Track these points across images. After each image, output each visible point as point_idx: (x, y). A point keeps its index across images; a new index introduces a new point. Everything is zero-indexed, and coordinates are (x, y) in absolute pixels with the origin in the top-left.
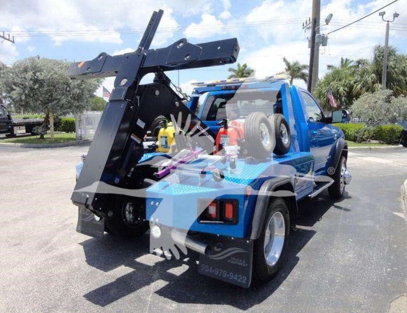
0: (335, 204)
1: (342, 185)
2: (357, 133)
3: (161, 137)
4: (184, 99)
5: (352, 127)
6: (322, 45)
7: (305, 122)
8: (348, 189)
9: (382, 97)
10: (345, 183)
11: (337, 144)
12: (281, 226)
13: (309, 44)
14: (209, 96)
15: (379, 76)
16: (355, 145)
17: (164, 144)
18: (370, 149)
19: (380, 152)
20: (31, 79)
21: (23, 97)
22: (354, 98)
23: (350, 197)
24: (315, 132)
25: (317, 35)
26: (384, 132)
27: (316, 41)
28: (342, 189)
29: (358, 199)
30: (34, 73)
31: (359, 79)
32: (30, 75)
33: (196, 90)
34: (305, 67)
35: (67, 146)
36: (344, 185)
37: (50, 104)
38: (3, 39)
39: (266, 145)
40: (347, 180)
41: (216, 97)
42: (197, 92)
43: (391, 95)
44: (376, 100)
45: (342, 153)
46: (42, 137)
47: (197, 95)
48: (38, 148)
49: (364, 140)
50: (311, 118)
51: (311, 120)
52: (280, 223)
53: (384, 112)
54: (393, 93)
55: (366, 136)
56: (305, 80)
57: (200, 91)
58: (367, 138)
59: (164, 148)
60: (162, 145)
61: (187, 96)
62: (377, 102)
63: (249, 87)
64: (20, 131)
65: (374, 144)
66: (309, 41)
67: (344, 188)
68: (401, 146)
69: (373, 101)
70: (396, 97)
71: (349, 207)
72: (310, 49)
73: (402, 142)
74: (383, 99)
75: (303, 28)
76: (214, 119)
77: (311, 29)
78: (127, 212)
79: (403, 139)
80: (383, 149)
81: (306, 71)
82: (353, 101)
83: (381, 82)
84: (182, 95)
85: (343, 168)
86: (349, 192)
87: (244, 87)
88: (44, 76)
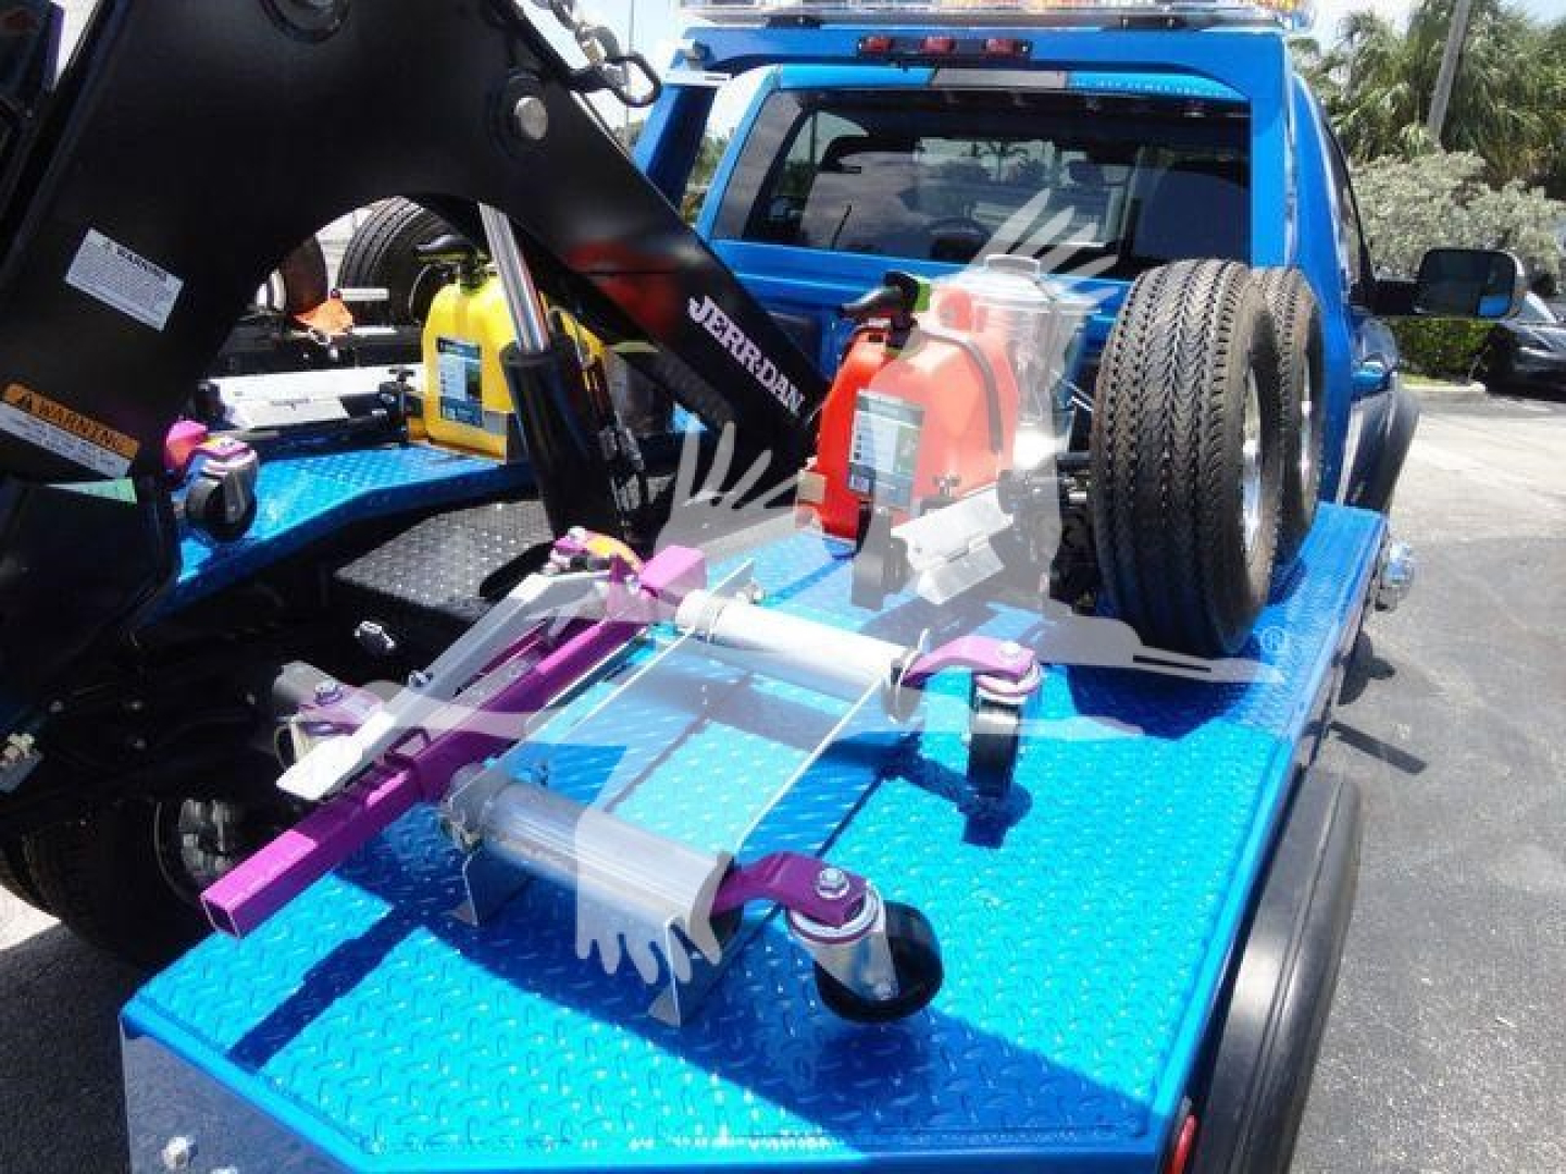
3: (442, 345)
4: (591, 80)
10: (1379, 606)
14: (774, 90)
15: (1423, 92)
17: (460, 393)
33: (697, 46)
40: (1390, 591)
41: (815, 101)
42: (704, 57)
43: (1474, 179)
47: (699, 78)
54: (1483, 169)
57: (721, 55)
59: (459, 419)
60: (445, 402)
61: (616, 59)
63: (1036, 56)
68: (1478, 387)
70: (1497, 186)
73: (1482, 371)
78: (189, 840)
79: (1485, 359)
83: (1424, 120)
84: (580, 38)
87: (1006, 49)
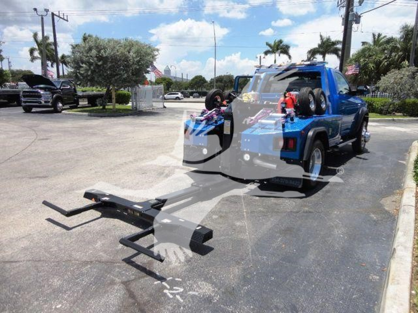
0: (357, 156)
1: (363, 142)
2: (383, 106)
5: (378, 101)
6: (356, 23)
7: (336, 94)
8: (368, 146)
9: (407, 73)
10: (365, 142)
11: (360, 111)
12: (319, 158)
13: (343, 22)
15: (408, 53)
16: (381, 117)
18: (393, 120)
19: (402, 123)
20: (96, 57)
21: (89, 73)
22: (382, 75)
23: (369, 152)
24: (343, 101)
25: (351, 13)
26: (407, 105)
27: (350, 19)
28: (363, 146)
29: (374, 153)
30: (99, 52)
31: (388, 56)
32: (94, 52)
34: (338, 42)
35: (127, 115)
36: (364, 143)
37: (113, 79)
38: (59, 18)
39: (312, 108)
40: (367, 139)
43: (416, 72)
44: (402, 76)
45: (364, 118)
46: (104, 108)
48: (101, 117)
49: (390, 113)
50: (341, 91)
51: (341, 93)
52: (318, 155)
53: (408, 87)
55: (391, 109)
56: (338, 56)
58: (393, 111)
62: (402, 78)
64: (83, 103)
65: (399, 117)
66: (343, 19)
67: (365, 145)
69: (399, 77)
71: (366, 157)
72: (343, 27)
74: (408, 76)
75: (338, 6)
76: (269, 92)
77: (345, 8)
80: (405, 121)
81: (340, 46)
82: (381, 77)
83: (409, 59)
85: (364, 130)
86: (368, 149)
88: (108, 54)
